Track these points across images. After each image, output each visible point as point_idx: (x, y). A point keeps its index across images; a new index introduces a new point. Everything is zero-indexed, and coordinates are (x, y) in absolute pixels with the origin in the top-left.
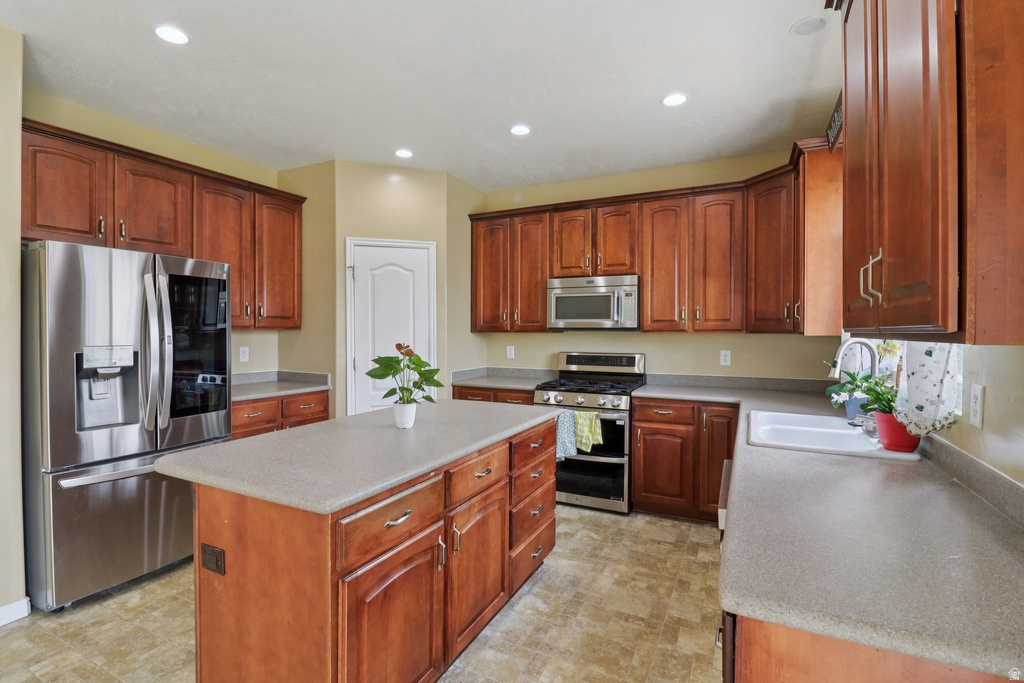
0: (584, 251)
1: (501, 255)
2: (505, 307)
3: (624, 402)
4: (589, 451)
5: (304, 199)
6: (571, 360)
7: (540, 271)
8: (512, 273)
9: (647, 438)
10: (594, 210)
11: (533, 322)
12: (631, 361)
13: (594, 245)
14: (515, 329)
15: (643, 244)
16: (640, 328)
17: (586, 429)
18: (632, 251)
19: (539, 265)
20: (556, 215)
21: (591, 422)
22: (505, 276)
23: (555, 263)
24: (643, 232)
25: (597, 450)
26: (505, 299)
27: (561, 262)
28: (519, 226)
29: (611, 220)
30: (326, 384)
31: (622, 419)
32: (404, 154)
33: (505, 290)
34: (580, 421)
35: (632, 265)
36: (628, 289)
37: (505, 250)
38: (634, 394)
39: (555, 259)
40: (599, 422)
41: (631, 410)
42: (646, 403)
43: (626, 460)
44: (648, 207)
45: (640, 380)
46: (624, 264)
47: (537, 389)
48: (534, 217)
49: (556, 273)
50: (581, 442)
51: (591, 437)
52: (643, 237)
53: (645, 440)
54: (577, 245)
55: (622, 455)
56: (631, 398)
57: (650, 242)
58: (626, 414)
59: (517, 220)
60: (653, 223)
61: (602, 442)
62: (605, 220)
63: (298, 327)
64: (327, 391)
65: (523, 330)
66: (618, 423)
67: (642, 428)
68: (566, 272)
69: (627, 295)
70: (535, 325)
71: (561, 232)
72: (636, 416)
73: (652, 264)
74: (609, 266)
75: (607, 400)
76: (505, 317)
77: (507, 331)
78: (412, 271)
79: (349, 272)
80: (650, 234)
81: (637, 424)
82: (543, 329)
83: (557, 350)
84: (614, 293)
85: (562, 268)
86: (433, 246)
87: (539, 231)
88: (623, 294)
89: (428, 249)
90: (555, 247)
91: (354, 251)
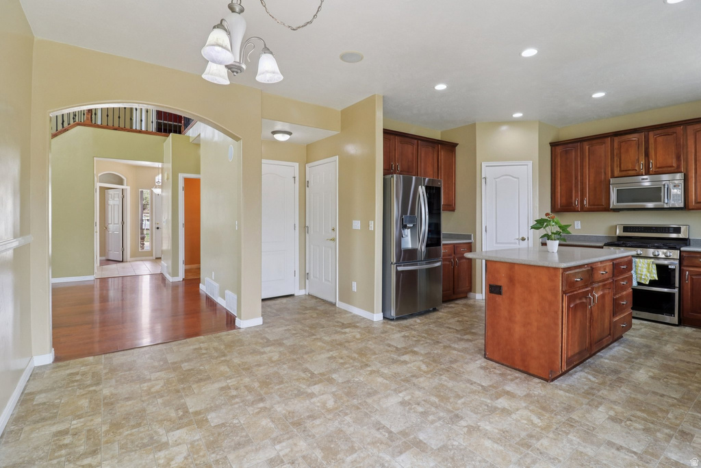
0: (638, 160)
1: (574, 165)
2: (576, 196)
3: (675, 254)
4: (647, 283)
5: (457, 144)
6: (626, 229)
7: (603, 174)
8: (582, 176)
9: (694, 277)
10: (646, 133)
11: (598, 205)
12: (677, 230)
13: (647, 155)
14: (583, 210)
15: (687, 153)
16: (686, 208)
17: (645, 270)
18: (678, 158)
19: (603, 170)
20: (615, 138)
21: (649, 266)
22: (576, 178)
23: (615, 168)
24: (687, 144)
25: (652, 283)
26: (576, 192)
27: (620, 167)
28: (587, 147)
29: (660, 139)
30: (471, 239)
31: (674, 265)
32: (518, 115)
33: (576, 186)
34: (640, 265)
35: (679, 167)
36: (677, 182)
37: (576, 163)
38: (682, 249)
39: (615, 166)
40: (655, 267)
41: (681, 259)
42: (692, 255)
43: (676, 291)
44: (690, 129)
45: (686, 242)
46: (672, 166)
47: (605, 245)
48: (599, 141)
49: (616, 174)
50: (641, 278)
51: (648, 275)
52: (687, 148)
53: (692, 279)
54: (633, 156)
55: (674, 288)
56: (680, 252)
57: (693, 151)
58: (677, 262)
59: (585, 143)
60: (696, 138)
61: (657, 279)
62: (656, 139)
63: (453, 210)
64: (471, 243)
65: (590, 210)
66: (670, 267)
67: (689, 271)
68: (624, 173)
69: (674, 186)
70: (600, 206)
71: (620, 148)
72: (685, 263)
73: (696, 165)
74: (659, 168)
75: (661, 253)
76: (577, 203)
77: (578, 211)
78: (518, 178)
79: (483, 181)
80: (693, 146)
81: (685, 268)
82: (607, 209)
83: (615, 223)
84: (664, 185)
85: (621, 171)
86: (530, 163)
87: (603, 150)
88: (671, 186)
89: (527, 165)
90: (615, 159)
91: (487, 170)
